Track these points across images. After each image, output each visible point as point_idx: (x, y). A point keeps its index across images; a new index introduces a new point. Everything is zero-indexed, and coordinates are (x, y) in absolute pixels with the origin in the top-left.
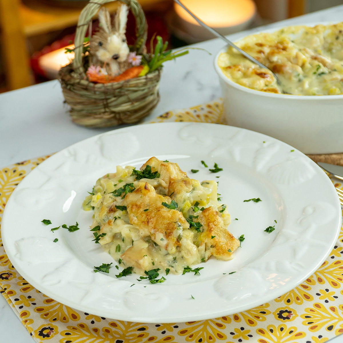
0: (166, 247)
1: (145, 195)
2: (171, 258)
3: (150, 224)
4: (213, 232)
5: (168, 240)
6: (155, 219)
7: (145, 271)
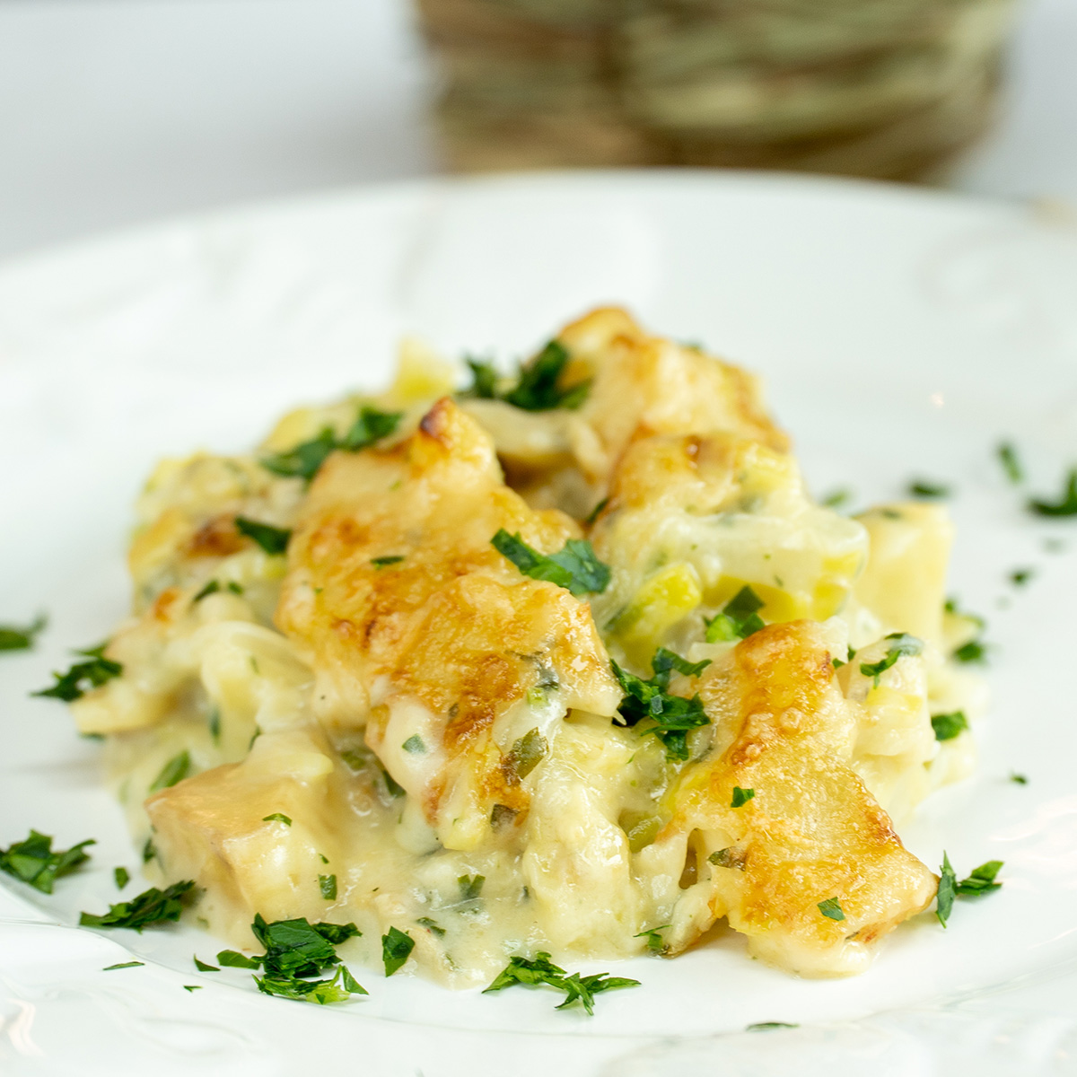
0: (435, 801)
1: (418, 472)
2: (444, 874)
3: (379, 646)
4: (752, 769)
5: (451, 757)
6: (421, 615)
7: (258, 918)
